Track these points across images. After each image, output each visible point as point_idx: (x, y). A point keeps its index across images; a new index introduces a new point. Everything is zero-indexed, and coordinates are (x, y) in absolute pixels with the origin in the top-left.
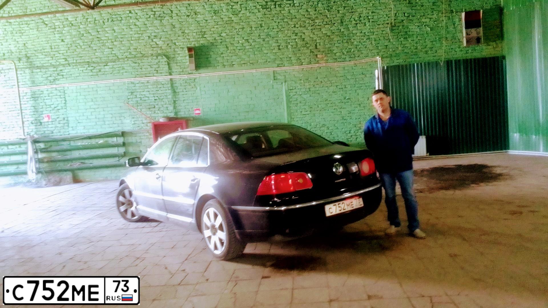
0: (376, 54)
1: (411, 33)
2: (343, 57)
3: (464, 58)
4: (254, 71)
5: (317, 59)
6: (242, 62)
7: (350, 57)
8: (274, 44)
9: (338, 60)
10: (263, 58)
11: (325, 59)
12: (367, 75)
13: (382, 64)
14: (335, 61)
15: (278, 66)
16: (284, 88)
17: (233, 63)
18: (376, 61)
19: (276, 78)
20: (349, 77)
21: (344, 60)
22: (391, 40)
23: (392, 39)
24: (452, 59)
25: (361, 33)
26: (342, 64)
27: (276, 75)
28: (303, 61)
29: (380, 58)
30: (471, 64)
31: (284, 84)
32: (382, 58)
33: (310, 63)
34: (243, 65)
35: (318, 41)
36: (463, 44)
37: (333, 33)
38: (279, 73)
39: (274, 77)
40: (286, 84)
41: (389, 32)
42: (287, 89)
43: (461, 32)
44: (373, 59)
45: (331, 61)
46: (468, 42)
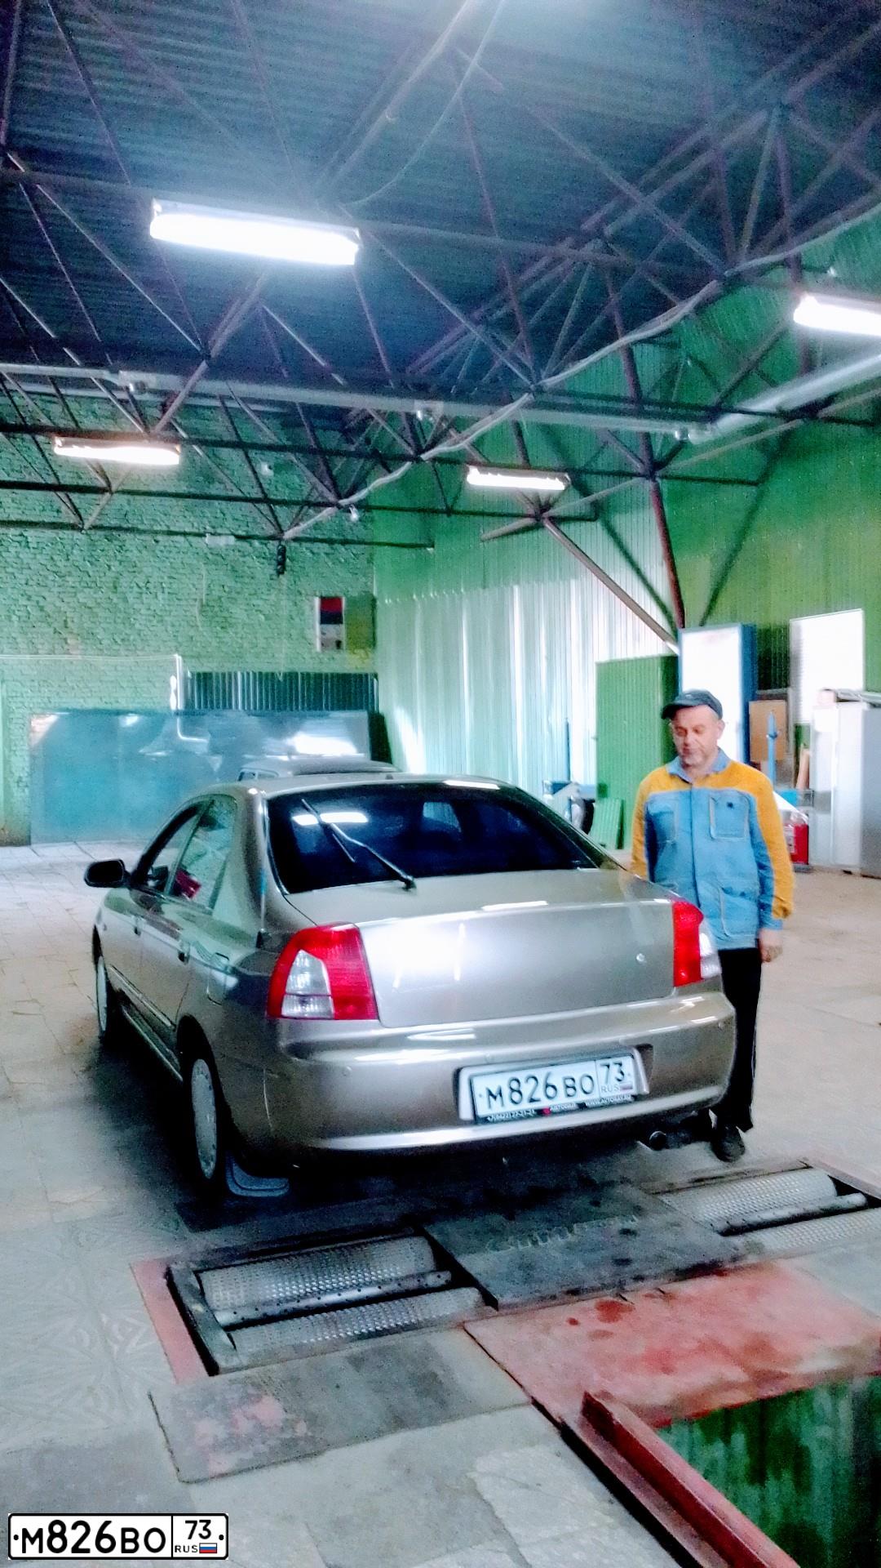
0: (174, 649)
1: (234, 621)
2: (116, 647)
3: (317, 671)
5: (66, 647)
7: (128, 650)
9: (105, 652)
11: (81, 647)
12: (157, 685)
13: (184, 666)
14: (99, 653)
18: (173, 662)
20: (125, 685)
21: (117, 654)
22: (201, 629)
23: (202, 626)
24: (297, 670)
25: (149, 609)
26: (113, 660)
28: (39, 647)
29: (180, 658)
30: (327, 681)
32: (183, 656)
33: (53, 652)
35: (69, 615)
36: (315, 647)
37: (99, 604)
41: (197, 615)
43: (313, 627)
44: (169, 657)
45: (92, 653)
46: (322, 644)
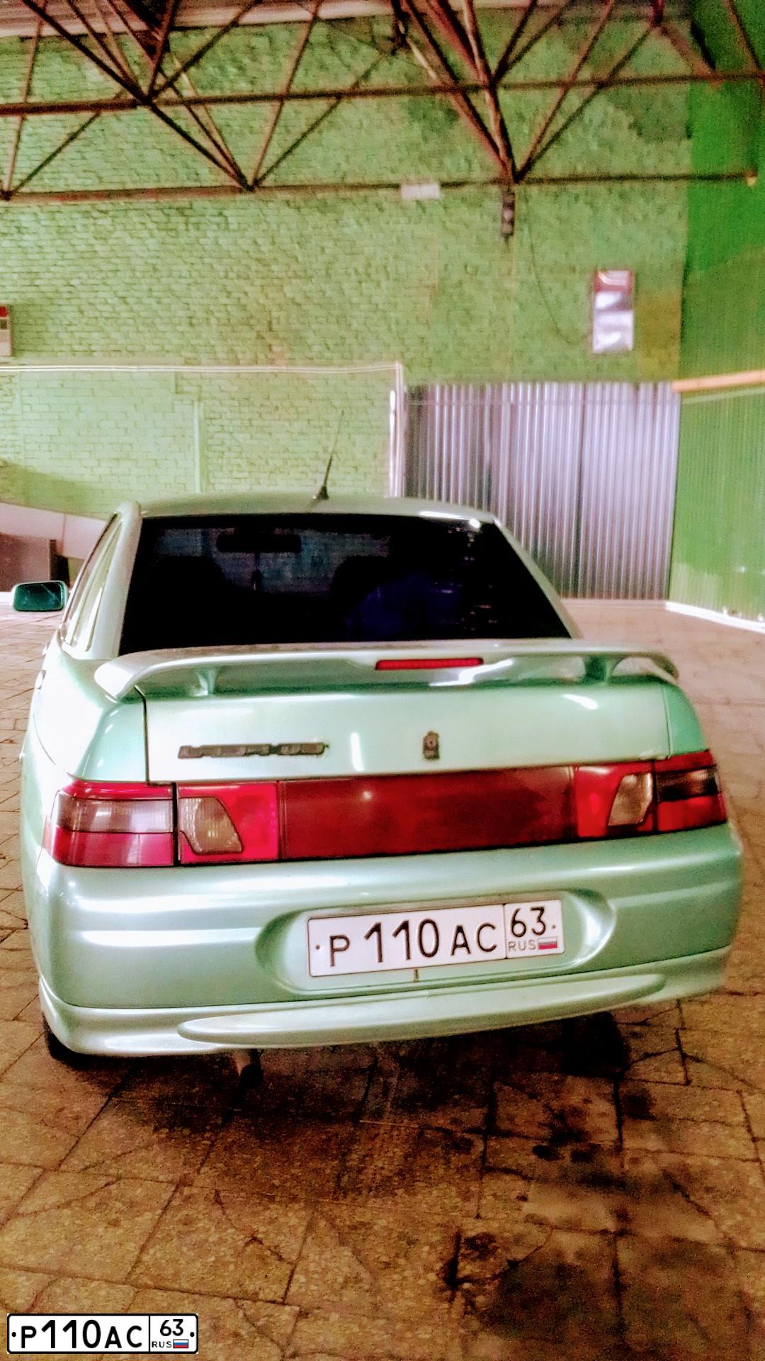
0: (396, 355)
1: (478, 313)
2: (327, 354)
4: (134, 369)
5: (270, 356)
6: (112, 347)
7: (342, 357)
8: (181, 313)
10: (156, 341)
11: (288, 355)
12: (376, 403)
13: (406, 378)
14: (309, 362)
15: (187, 364)
16: (197, 412)
17: (93, 348)
18: (393, 373)
19: (179, 389)
21: (329, 363)
22: (434, 326)
23: (437, 323)
25: (370, 302)
26: (324, 371)
27: (180, 382)
28: (240, 356)
29: (402, 367)
31: (196, 404)
32: (408, 366)
33: (255, 362)
34: (113, 354)
35: (275, 314)
36: (591, 348)
38: (186, 379)
39: (177, 386)
40: (202, 404)
41: (429, 307)
42: (202, 416)
44: (386, 367)
45: (300, 362)
